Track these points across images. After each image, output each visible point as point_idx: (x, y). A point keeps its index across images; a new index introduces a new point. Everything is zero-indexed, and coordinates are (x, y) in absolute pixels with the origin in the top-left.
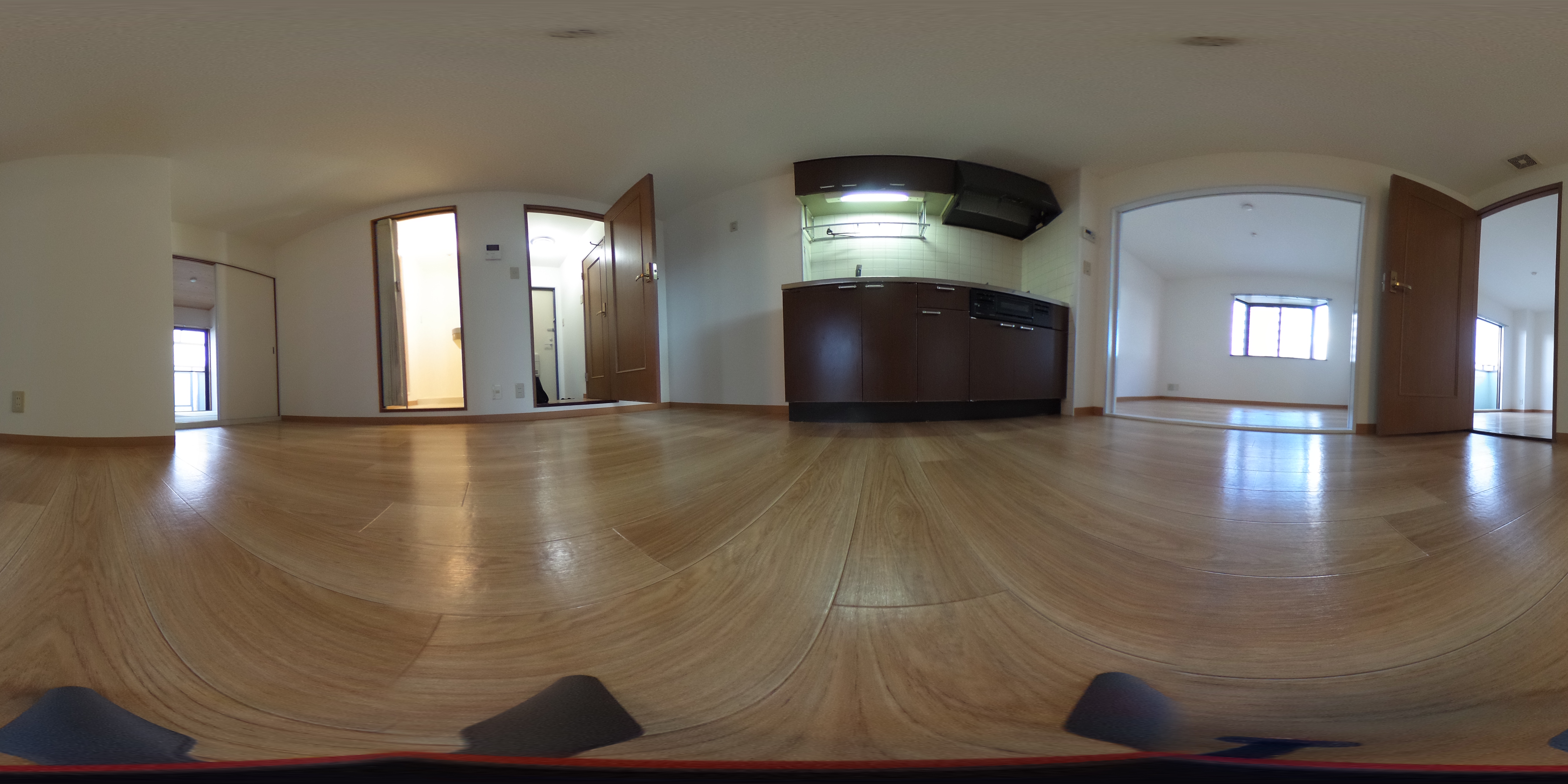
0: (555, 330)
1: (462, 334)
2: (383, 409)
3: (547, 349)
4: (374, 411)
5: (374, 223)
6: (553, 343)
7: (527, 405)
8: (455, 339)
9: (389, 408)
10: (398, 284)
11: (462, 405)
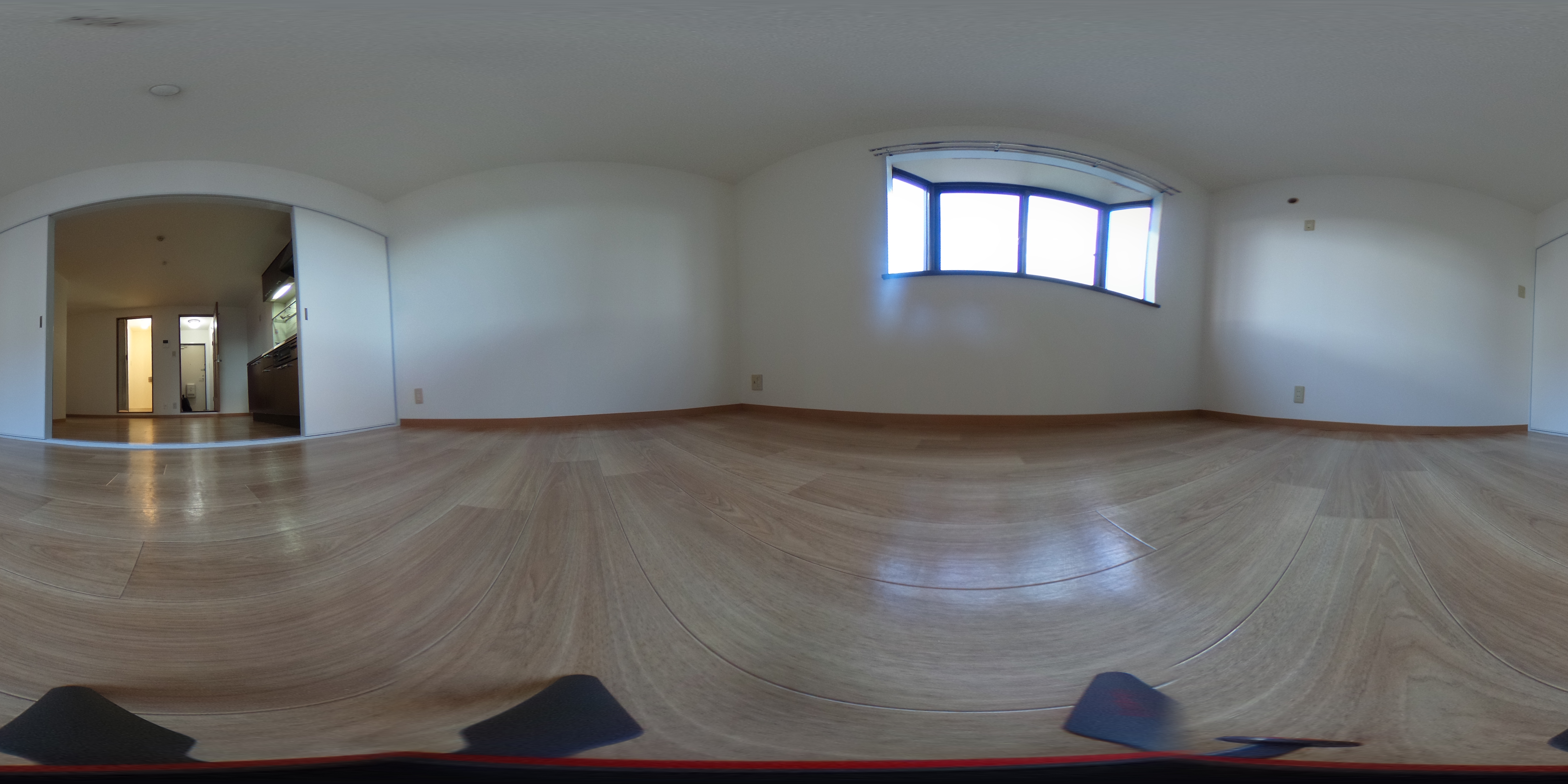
0: (205, 370)
1: (152, 380)
2: (118, 412)
3: (200, 381)
4: (115, 414)
5: (118, 319)
6: (204, 377)
7: (177, 411)
8: (150, 381)
9: (120, 411)
10: (127, 356)
11: (151, 411)
